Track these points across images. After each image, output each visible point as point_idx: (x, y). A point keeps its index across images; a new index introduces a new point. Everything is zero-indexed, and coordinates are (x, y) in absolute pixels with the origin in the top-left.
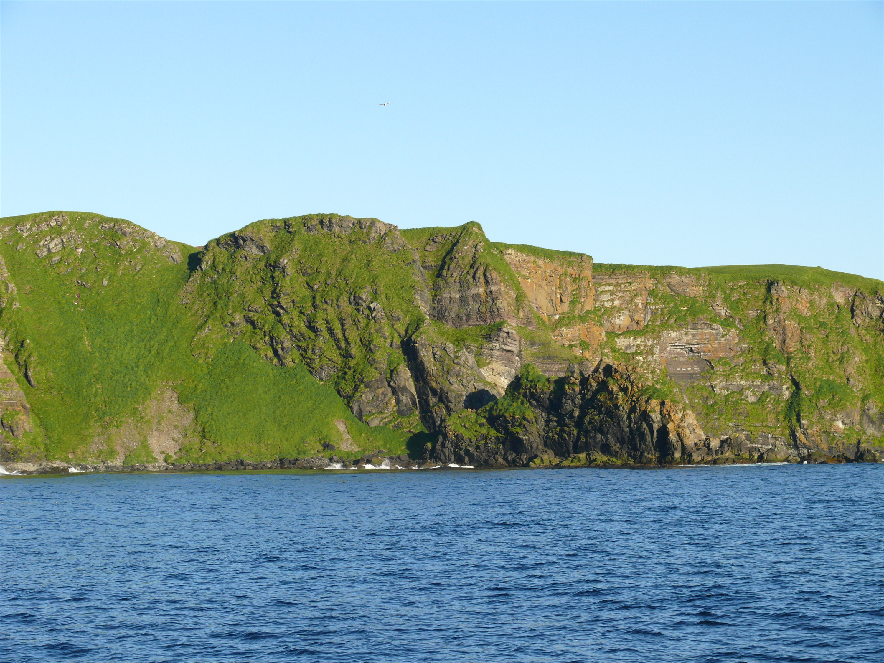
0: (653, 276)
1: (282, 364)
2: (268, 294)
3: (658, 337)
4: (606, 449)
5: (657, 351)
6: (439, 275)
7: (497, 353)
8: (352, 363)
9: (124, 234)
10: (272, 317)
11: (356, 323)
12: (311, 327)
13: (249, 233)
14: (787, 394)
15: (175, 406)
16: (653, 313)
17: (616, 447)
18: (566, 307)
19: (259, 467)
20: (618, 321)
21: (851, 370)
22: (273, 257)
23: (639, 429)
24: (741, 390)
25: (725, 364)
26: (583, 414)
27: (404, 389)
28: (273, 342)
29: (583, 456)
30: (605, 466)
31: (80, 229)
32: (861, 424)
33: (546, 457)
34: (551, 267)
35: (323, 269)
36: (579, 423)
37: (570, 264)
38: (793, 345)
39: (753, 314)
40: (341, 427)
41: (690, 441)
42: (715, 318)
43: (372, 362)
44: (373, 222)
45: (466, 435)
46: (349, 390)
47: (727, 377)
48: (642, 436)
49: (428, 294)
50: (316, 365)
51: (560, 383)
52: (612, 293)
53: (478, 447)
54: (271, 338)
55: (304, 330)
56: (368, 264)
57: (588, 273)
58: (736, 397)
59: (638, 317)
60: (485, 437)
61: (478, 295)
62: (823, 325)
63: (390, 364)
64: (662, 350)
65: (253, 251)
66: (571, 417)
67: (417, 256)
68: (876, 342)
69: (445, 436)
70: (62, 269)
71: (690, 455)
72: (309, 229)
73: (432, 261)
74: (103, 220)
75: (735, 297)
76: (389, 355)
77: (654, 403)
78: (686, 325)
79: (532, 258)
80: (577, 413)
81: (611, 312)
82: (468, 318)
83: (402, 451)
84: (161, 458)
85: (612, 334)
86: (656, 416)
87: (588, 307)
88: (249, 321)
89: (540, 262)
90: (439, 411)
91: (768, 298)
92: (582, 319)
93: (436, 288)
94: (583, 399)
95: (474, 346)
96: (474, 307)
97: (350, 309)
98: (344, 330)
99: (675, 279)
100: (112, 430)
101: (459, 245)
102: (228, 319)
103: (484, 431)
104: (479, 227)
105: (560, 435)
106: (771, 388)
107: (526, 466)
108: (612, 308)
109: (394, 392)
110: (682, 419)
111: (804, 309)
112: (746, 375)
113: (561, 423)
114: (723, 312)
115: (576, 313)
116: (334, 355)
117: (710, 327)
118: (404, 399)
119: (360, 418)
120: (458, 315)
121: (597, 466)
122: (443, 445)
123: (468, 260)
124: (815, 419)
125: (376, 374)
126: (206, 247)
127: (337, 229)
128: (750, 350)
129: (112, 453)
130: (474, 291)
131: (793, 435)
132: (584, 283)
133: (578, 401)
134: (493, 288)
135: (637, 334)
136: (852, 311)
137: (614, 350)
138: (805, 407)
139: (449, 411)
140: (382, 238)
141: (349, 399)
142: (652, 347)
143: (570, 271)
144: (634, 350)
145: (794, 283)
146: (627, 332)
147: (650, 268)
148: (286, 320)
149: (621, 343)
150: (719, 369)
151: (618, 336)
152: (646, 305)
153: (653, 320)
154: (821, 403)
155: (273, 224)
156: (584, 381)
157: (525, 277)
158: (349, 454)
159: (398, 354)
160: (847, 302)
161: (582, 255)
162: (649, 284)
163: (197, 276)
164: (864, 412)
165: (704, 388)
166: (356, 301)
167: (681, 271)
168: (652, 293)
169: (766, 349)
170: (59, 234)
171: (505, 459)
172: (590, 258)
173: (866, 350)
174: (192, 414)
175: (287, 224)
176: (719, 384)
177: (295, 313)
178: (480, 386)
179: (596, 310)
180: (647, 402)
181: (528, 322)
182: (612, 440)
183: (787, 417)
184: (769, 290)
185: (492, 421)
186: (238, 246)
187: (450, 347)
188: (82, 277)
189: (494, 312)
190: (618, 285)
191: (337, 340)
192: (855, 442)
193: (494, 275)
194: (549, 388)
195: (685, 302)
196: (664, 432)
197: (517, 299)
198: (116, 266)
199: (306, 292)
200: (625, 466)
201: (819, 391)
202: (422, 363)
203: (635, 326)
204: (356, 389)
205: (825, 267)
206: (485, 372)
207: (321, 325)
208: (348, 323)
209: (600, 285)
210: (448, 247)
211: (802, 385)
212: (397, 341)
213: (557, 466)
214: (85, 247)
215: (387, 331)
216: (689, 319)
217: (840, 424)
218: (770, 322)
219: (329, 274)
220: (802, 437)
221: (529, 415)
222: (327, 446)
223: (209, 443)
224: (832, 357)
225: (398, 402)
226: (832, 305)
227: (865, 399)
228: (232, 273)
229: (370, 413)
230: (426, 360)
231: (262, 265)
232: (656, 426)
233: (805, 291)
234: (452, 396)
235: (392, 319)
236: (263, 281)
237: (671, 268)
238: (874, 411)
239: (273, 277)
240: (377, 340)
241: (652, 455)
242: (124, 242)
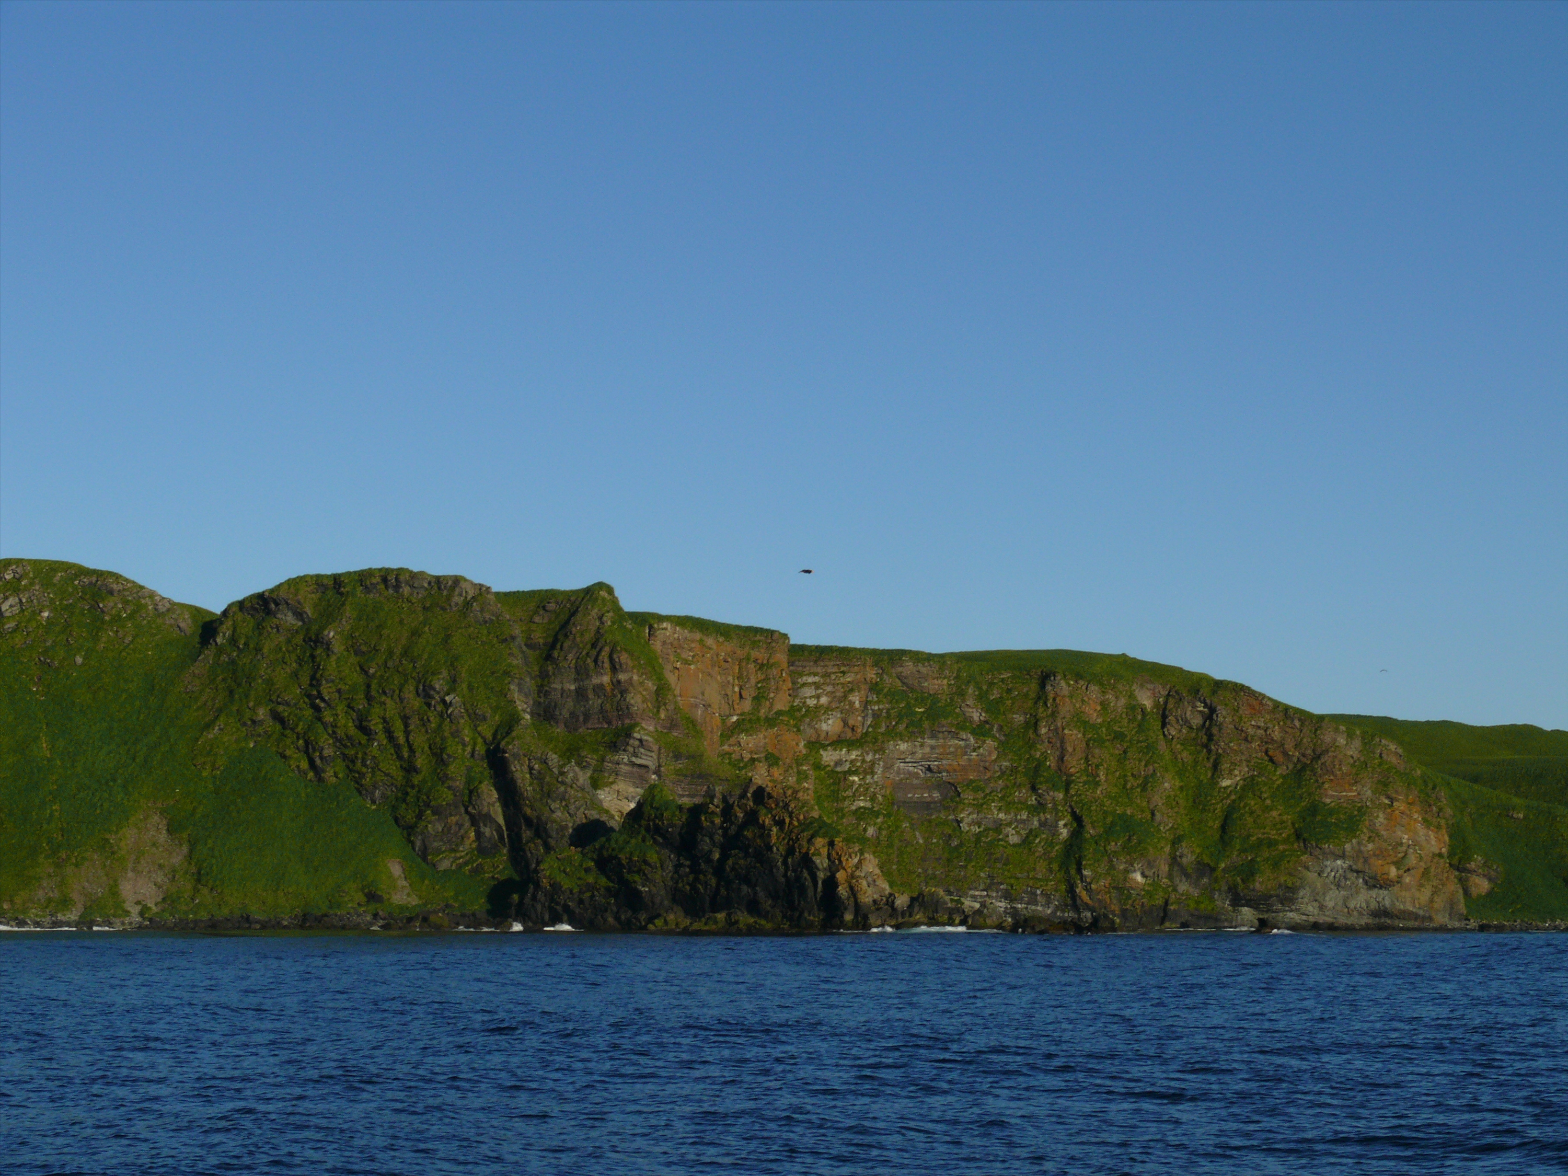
0: (876, 664)
1: (320, 780)
2: (305, 680)
3: (882, 750)
4: (753, 907)
5: (879, 770)
6: (549, 657)
7: (624, 768)
8: (416, 780)
9: (111, 592)
10: (308, 712)
11: (424, 722)
12: (363, 728)
13: (283, 594)
14: (1064, 833)
15: (163, 837)
16: (876, 716)
17: (767, 904)
18: (747, 705)
19: (271, 926)
20: (824, 727)
21: (1158, 800)
22: (314, 628)
23: (798, 878)
24: (998, 827)
25: (977, 789)
26: (724, 857)
27: (488, 818)
28: (309, 748)
29: (721, 916)
30: (752, 932)
31: (47, 584)
32: (1170, 876)
33: (671, 917)
34: (725, 648)
35: (384, 646)
36: (719, 870)
37: (755, 645)
38: (1074, 764)
39: (1019, 718)
40: (396, 870)
41: (868, 895)
42: (964, 724)
43: (444, 779)
44: (457, 580)
45: (566, 884)
46: (410, 817)
47: (979, 807)
48: (802, 889)
49: (530, 684)
50: (367, 781)
51: (696, 811)
52: (817, 686)
53: (581, 902)
54: (307, 743)
55: (353, 731)
56: (447, 639)
57: (781, 657)
58: (991, 835)
59: (856, 720)
60: (591, 887)
61: (601, 687)
62: (1119, 736)
63: (469, 780)
64: (887, 768)
65: (289, 619)
66: (709, 861)
67: (517, 630)
68: (1196, 762)
69: (537, 886)
70: (18, 640)
71: (866, 917)
72: (367, 590)
73: (539, 637)
74: (82, 571)
75: (995, 695)
76: (469, 769)
77: (820, 842)
78: (922, 734)
79: (698, 636)
80: (716, 856)
81: (815, 713)
82: (587, 717)
83: (479, 905)
84: (135, 910)
85: (816, 745)
86: (821, 862)
87: (782, 703)
88: (277, 717)
89: (710, 641)
90: (535, 848)
91: (1041, 696)
92: (771, 722)
93: (544, 676)
94: (725, 835)
95: (592, 759)
96: (595, 702)
97: (417, 703)
98: (407, 733)
99: (909, 667)
100: (69, 870)
101: (579, 616)
102: (248, 714)
103: (591, 880)
104: (610, 590)
105: (693, 887)
106: (1043, 824)
107: (644, 928)
108: (817, 707)
109: (474, 821)
110: (858, 866)
111: (1093, 714)
112: (1008, 805)
113: (695, 870)
114: (976, 715)
115: (762, 713)
116: (393, 768)
117: (956, 736)
118: (487, 831)
119: (424, 859)
120: (573, 714)
121: (740, 933)
122: (534, 898)
123: (589, 636)
124: (1102, 868)
125: (449, 796)
126: (225, 613)
127: (406, 590)
128: (1014, 770)
129: (65, 903)
130: (596, 681)
131: (1071, 890)
132: (775, 672)
133: (718, 838)
134: (622, 677)
135: (851, 744)
136: (1164, 717)
137: (818, 766)
138: (1089, 851)
139: (548, 848)
140: (468, 604)
141: (409, 830)
142: (873, 763)
143: (755, 654)
144: (847, 767)
145: (1078, 676)
146: (838, 742)
147: (874, 652)
148: (328, 717)
149: (829, 757)
150: (968, 796)
151: (824, 747)
152: (866, 704)
153: (875, 726)
154: (1112, 846)
155: (318, 582)
156: (727, 811)
157: (686, 662)
158: (402, 908)
159: (482, 768)
160: (1156, 705)
161: (772, 633)
162: (871, 674)
163: (209, 653)
164: (1174, 860)
165: (945, 823)
166: (426, 693)
167: (918, 657)
168: (874, 688)
169: (1037, 769)
170: (17, 591)
171: (617, 918)
172: (785, 636)
173: (1180, 773)
174: (185, 849)
175: (337, 580)
176: (968, 819)
177: (341, 708)
178: (594, 815)
179: (793, 710)
180: (810, 841)
181: (672, 725)
182: (761, 895)
183: (1064, 866)
184: (1043, 686)
185: (604, 864)
186: (269, 612)
187: (554, 759)
188: (46, 651)
189: (623, 710)
190: (827, 675)
191: (397, 747)
192: (1160, 902)
193: (624, 658)
194: (680, 820)
195: (921, 701)
196: (831, 883)
197: (658, 693)
198: (96, 639)
199: (357, 678)
200: (777, 932)
201: (1109, 831)
202: (513, 782)
203: (849, 734)
204: (420, 816)
205: (1132, 654)
206: (605, 797)
207: (376, 725)
208: (414, 722)
209: (801, 675)
210: (563, 617)
211: (1086, 820)
212: (481, 749)
213: (686, 932)
214: (53, 609)
215: (467, 734)
216: (926, 724)
217: (1138, 877)
218: (1043, 731)
219: (391, 653)
220: (1084, 895)
221: (653, 857)
222: (372, 897)
223: (205, 891)
224: (1131, 782)
225: (479, 835)
226: (1133, 708)
227: (1176, 841)
228: (258, 650)
229: (438, 851)
230: (518, 775)
231: (299, 640)
232: (821, 875)
233: (1094, 688)
234: (552, 828)
235: (476, 718)
236: (300, 661)
237: (903, 652)
238: (1188, 859)
239: (313, 657)
240: (452, 748)
241: (814, 917)
242: (110, 604)
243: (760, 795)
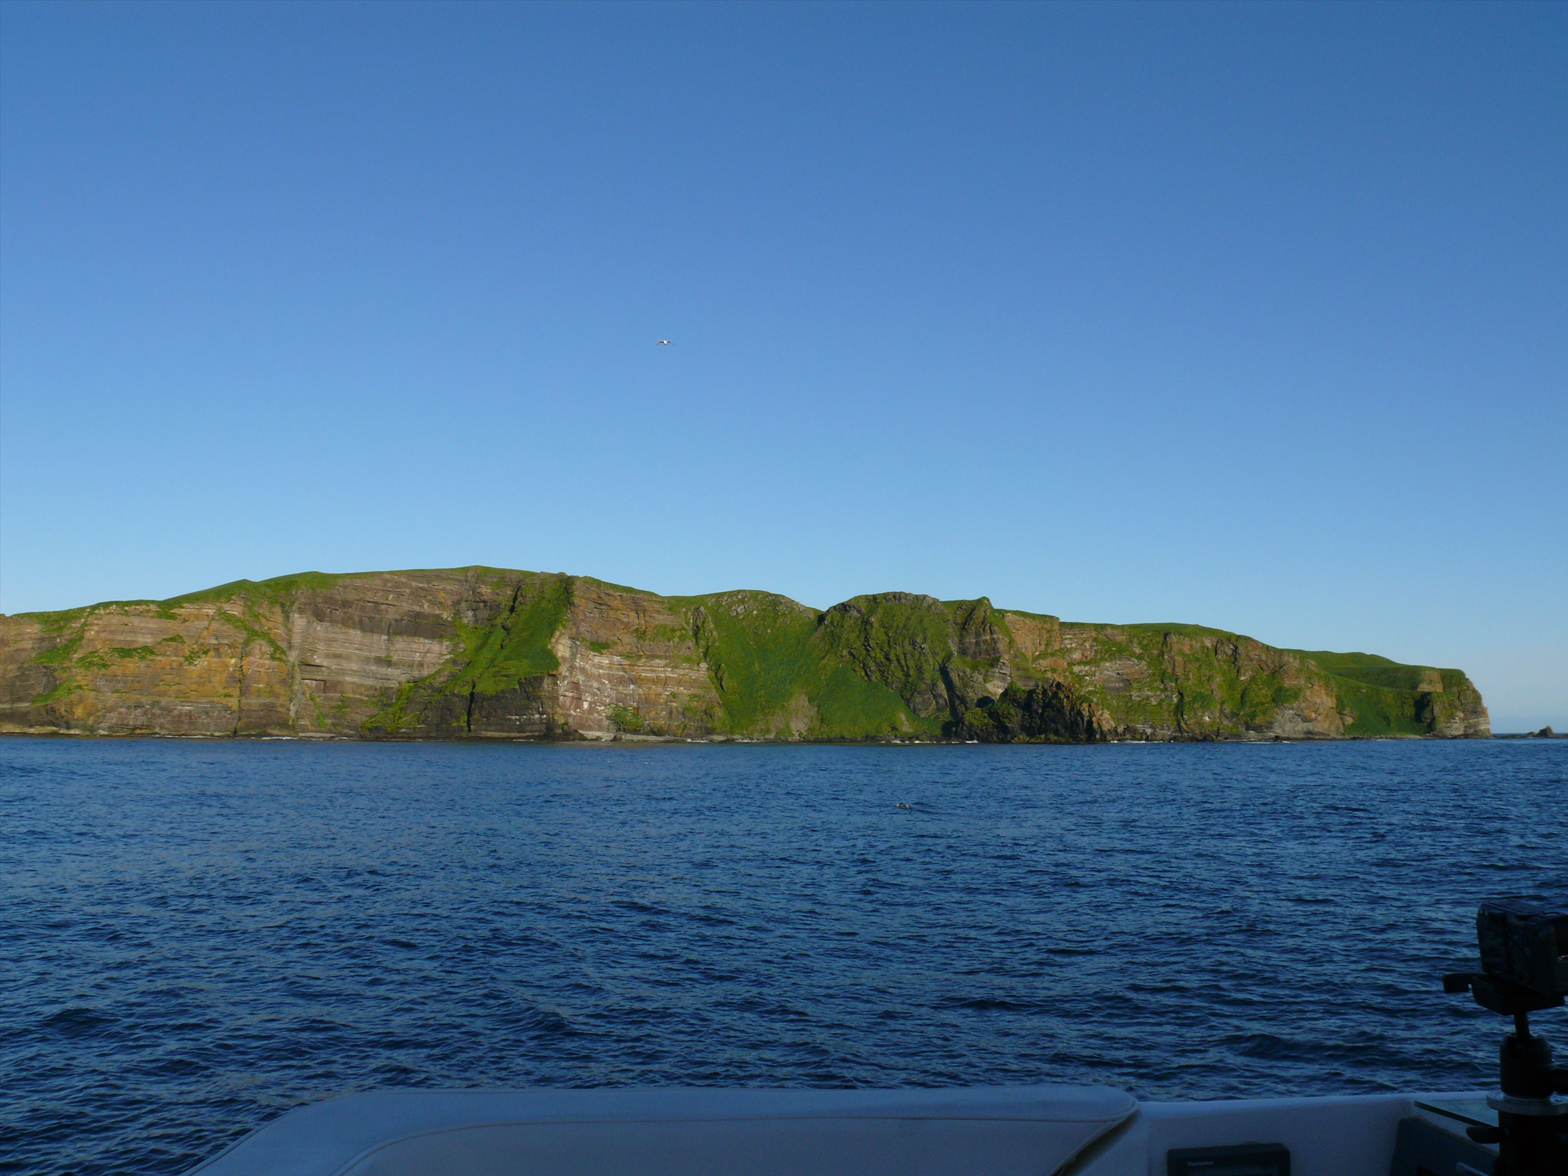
0: (1095, 630)
1: (870, 680)
2: (862, 639)
3: (1098, 666)
4: (1056, 732)
5: (1097, 674)
6: (963, 628)
7: (997, 675)
8: (910, 680)
9: (781, 603)
10: (864, 652)
11: (913, 656)
12: (888, 659)
13: (852, 603)
14: (1175, 700)
15: (807, 703)
16: (1096, 652)
17: (1062, 731)
18: (1043, 648)
19: (853, 741)
20: (1074, 656)
21: (1214, 686)
22: (866, 617)
23: (1076, 720)
24: (1148, 698)
25: (1139, 682)
26: (1044, 711)
27: (941, 696)
28: (865, 667)
29: (1043, 736)
30: (1057, 743)
31: (755, 600)
32: (1220, 718)
33: (1021, 737)
34: (1034, 623)
35: (895, 625)
36: (1041, 717)
37: (1045, 622)
38: (1179, 671)
39: (1155, 652)
40: (903, 717)
41: (1106, 727)
42: (1133, 655)
43: (922, 679)
44: (925, 597)
45: (976, 723)
46: (908, 696)
47: (1139, 690)
48: (1078, 725)
49: (956, 639)
50: (890, 680)
51: (1031, 693)
52: (1071, 639)
53: (982, 730)
54: (864, 665)
55: (883, 660)
56: (921, 621)
57: (1056, 627)
58: (1145, 701)
59: (1087, 653)
60: (986, 725)
61: (986, 640)
62: (1198, 659)
63: (932, 680)
64: (1101, 673)
65: (855, 614)
66: (1037, 713)
67: (950, 618)
68: (1230, 670)
69: (963, 724)
70: (744, 623)
71: (1105, 736)
72: (887, 601)
73: (959, 620)
74: (769, 595)
75: (1145, 642)
76: (932, 676)
77: (1085, 705)
78: (1115, 659)
79: (1022, 619)
80: (1040, 711)
81: (1070, 651)
82: (980, 653)
83: (938, 732)
84: (797, 734)
85: (1071, 664)
86: (1086, 713)
87: (1057, 647)
88: (851, 654)
89: (1027, 621)
90: (961, 709)
91: (1165, 643)
92: (1052, 655)
93: (962, 636)
94: (1044, 702)
95: (983, 671)
96: (983, 647)
97: (909, 648)
98: (906, 660)
99: (1109, 630)
100: (769, 717)
101: (975, 612)
102: (839, 653)
103: (986, 721)
104: (988, 600)
105: (1030, 724)
106: (1166, 696)
107: (1009, 742)
108: (1071, 648)
109: (935, 697)
110: (1101, 715)
111: (1187, 650)
112: (1151, 689)
113: (1031, 717)
114: (1138, 651)
115: (1049, 651)
116: (900, 674)
117: (1129, 660)
118: (941, 701)
119: (914, 712)
120: (974, 652)
121: (1051, 743)
122: (962, 729)
123: (981, 619)
124: (1192, 715)
125: (924, 687)
126: (828, 611)
127: (903, 601)
128: (1154, 674)
129: (768, 731)
130: (984, 638)
131: (1179, 724)
132: (1054, 633)
133: (1041, 704)
134: (995, 636)
135: (1086, 664)
136: (1216, 651)
137: (1072, 673)
138: (1186, 707)
139: (967, 708)
140: (930, 607)
141: (908, 701)
142: (1095, 671)
143: (1045, 626)
144: (1084, 673)
145: (1180, 634)
146: (1080, 663)
147: (1095, 625)
148: (872, 654)
149: (1076, 669)
150: (1135, 685)
151: (1074, 665)
152: (1091, 646)
153: (1096, 656)
154: (1196, 706)
155: (867, 597)
156: (1045, 692)
157: (1018, 630)
158: (906, 733)
159: (938, 675)
160: (1213, 646)
161: (1052, 617)
162: (1094, 634)
163: (822, 628)
164: (1222, 712)
165: (1126, 696)
166: (913, 644)
167: (1113, 627)
168: (1095, 640)
169: (1164, 674)
170: (743, 603)
171: (998, 738)
172: (1058, 618)
173: (1224, 674)
174: (816, 709)
175: (874, 597)
176: (1134, 694)
177: (878, 650)
178: (986, 694)
179: (1061, 649)
180: (1081, 705)
181: (1016, 656)
182: (1060, 727)
183: (1175, 714)
184: (1165, 638)
185: (992, 714)
186: (846, 611)
187: (968, 670)
188: (755, 628)
189: (996, 650)
190: (1075, 635)
191: (902, 666)
192: (1216, 729)
193: (996, 628)
194: (1024, 696)
195: (1114, 645)
196: (1090, 722)
197: (1009, 643)
198: (775, 622)
199: (885, 638)
200: (1067, 743)
201: (1195, 700)
202: (952, 680)
203: (1085, 659)
204: (912, 695)
205: (1200, 624)
206: (989, 686)
207: (893, 657)
208: (909, 656)
209: (1064, 634)
210: (969, 612)
211: (1185, 695)
212: (937, 667)
213: (1028, 743)
214: (758, 610)
215: (931, 661)
216: (1117, 655)
217: (1207, 719)
218: (1166, 657)
219: (898, 627)
220: (1184, 726)
221: (1012, 712)
222: (894, 729)
223: (825, 726)
224: (1203, 678)
225: (937, 702)
226: (1203, 647)
227: (1222, 703)
228: (842, 626)
229: (920, 710)
230: (953, 678)
231: (859, 622)
232: (1086, 719)
233: (1187, 639)
234: (968, 700)
235: (935, 654)
236: (860, 631)
237: (1107, 625)
238: (1227, 711)
239: (865, 629)
240: (925, 666)
241: (1083, 737)
242: (781, 608)
243: (1059, 685)
